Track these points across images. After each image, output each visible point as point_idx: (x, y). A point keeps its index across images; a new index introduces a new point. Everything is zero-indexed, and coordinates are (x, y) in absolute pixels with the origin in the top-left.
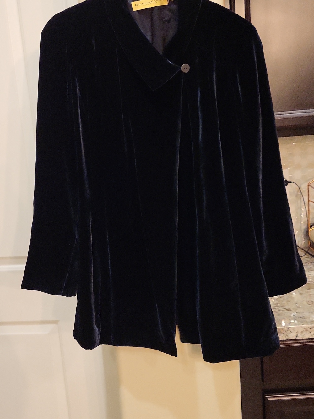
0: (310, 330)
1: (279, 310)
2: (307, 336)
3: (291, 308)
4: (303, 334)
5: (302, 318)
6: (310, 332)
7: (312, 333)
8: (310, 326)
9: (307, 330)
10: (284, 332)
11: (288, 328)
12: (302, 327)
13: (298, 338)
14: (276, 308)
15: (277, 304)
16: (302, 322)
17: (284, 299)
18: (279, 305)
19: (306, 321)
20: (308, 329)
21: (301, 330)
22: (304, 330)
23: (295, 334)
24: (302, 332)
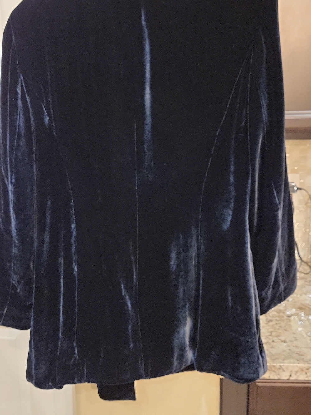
0: (307, 371)
1: (273, 341)
2: (302, 377)
3: (287, 340)
4: (298, 374)
5: (299, 355)
6: (306, 373)
7: (309, 374)
8: (306, 365)
9: (302, 370)
10: (276, 370)
11: (281, 366)
12: (297, 366)
13: (291, 378)
14: (270, 337)
15: (271, 332)
16: (298, 360)
17: (280, 326)
18: (273, 334)
19: (303, 359)
20: (305, 370)
21: (296, 369)
22: (300, 370)
23: (288, 374)
24: (297, 372)
